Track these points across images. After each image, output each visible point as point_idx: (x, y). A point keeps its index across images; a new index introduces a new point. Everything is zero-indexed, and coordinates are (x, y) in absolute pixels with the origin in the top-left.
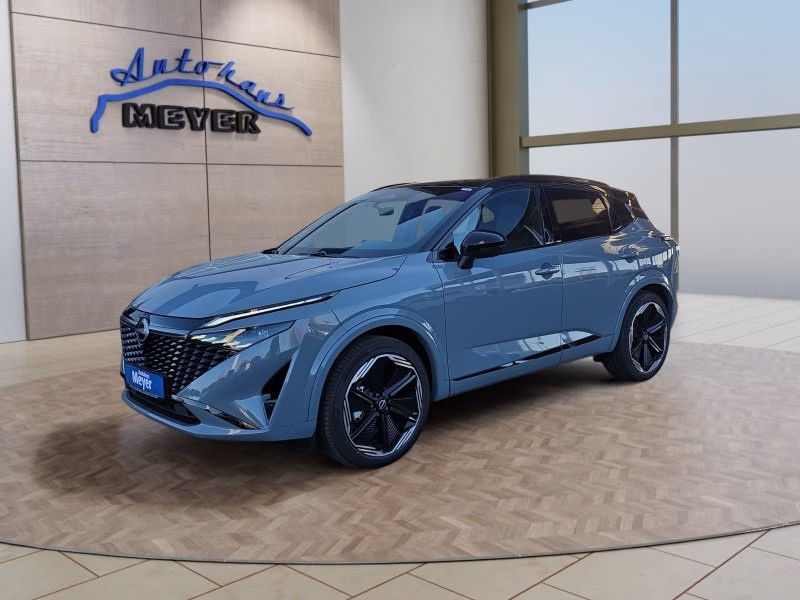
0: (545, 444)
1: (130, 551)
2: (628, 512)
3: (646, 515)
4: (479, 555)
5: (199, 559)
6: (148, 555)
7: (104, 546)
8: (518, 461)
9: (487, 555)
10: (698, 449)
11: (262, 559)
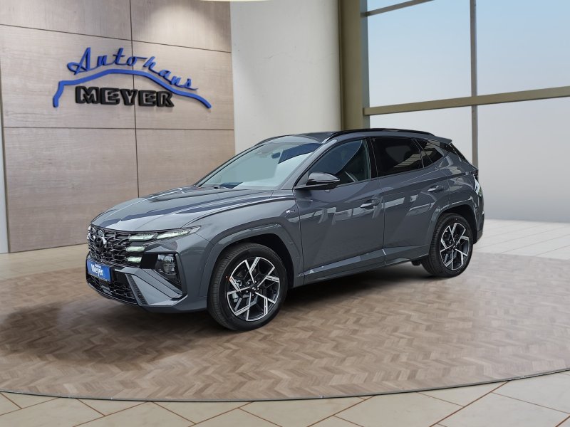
0: (357, 322)
1: (46, 392)
2: (407, 368)
3: (420, 370)
4: (292, 396)
5: (93, 397)
6: (59, 395)
7: (30, 389)
8: (335, 333)
9: (298, 396)
10: (469, 325)
11: (136, 398)
